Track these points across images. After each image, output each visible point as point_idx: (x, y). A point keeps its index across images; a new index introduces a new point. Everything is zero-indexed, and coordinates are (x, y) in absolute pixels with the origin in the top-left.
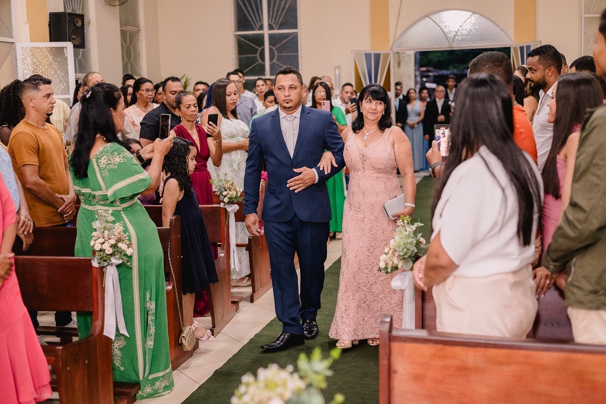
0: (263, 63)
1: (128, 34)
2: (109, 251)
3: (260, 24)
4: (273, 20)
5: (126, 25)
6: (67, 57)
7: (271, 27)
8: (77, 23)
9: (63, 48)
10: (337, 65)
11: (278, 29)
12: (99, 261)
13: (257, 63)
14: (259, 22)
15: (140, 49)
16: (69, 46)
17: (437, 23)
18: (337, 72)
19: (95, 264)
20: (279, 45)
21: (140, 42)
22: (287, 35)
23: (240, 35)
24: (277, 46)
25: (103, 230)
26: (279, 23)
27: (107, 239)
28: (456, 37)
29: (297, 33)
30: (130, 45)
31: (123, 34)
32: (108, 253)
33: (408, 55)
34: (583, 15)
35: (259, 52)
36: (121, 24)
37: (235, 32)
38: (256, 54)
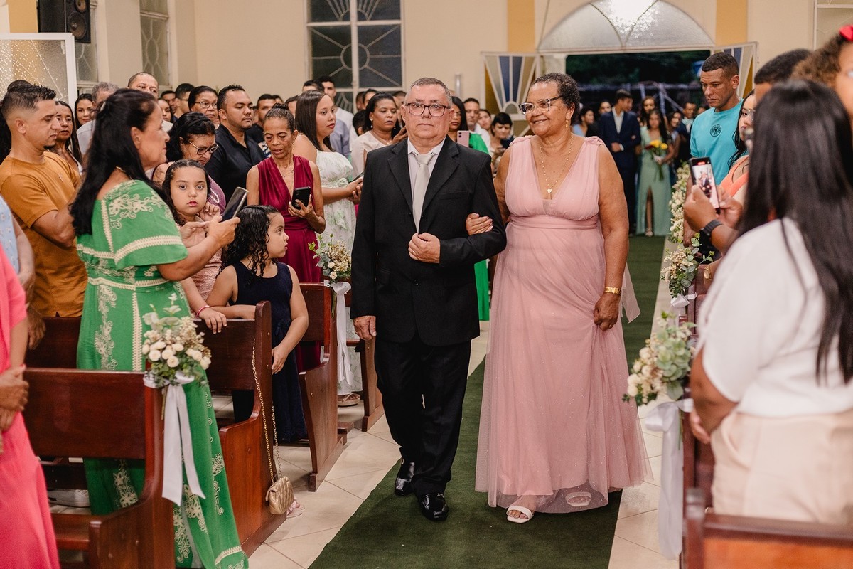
0: (348, 68)
1: (151, 24)
2: (173, 362)
3: (345, 12)
4: (365, 7)
5: (149, 11)
6: (65, 55)
7: (361, 17)
8: (80, 5)
9: (60, 41)
10: (458, 73)
11: (372, 19)
12: (157, 378)
13: (340, 69)
14: (343, 8)
15: (169, 45)
16: (68, 39)
17: (605, 13)
18: (458, 84)
19: (149, 382)
20: (373, 42)
21: (168, 35)
22: (385, 28)
23: (315, 28)
24: (370, 45)
25: (162, 328)
26: (373, 10)
27: (170, 343)
28: (632, 34)
29: (399, 26)
30: (154, 40)
31: (145, 23)
32: (171, 365)
33: (557, 60)
34: (817, 6)
35: (343, 52)
36: (141, 9)
37: (308, 22)
38: (340, 55)
